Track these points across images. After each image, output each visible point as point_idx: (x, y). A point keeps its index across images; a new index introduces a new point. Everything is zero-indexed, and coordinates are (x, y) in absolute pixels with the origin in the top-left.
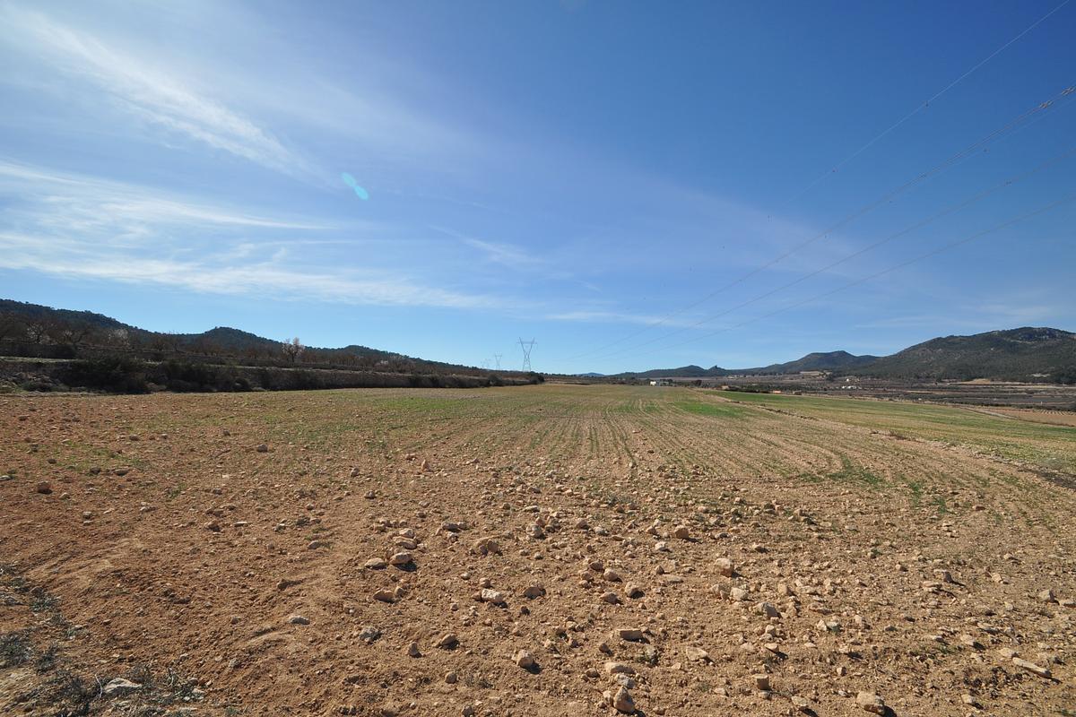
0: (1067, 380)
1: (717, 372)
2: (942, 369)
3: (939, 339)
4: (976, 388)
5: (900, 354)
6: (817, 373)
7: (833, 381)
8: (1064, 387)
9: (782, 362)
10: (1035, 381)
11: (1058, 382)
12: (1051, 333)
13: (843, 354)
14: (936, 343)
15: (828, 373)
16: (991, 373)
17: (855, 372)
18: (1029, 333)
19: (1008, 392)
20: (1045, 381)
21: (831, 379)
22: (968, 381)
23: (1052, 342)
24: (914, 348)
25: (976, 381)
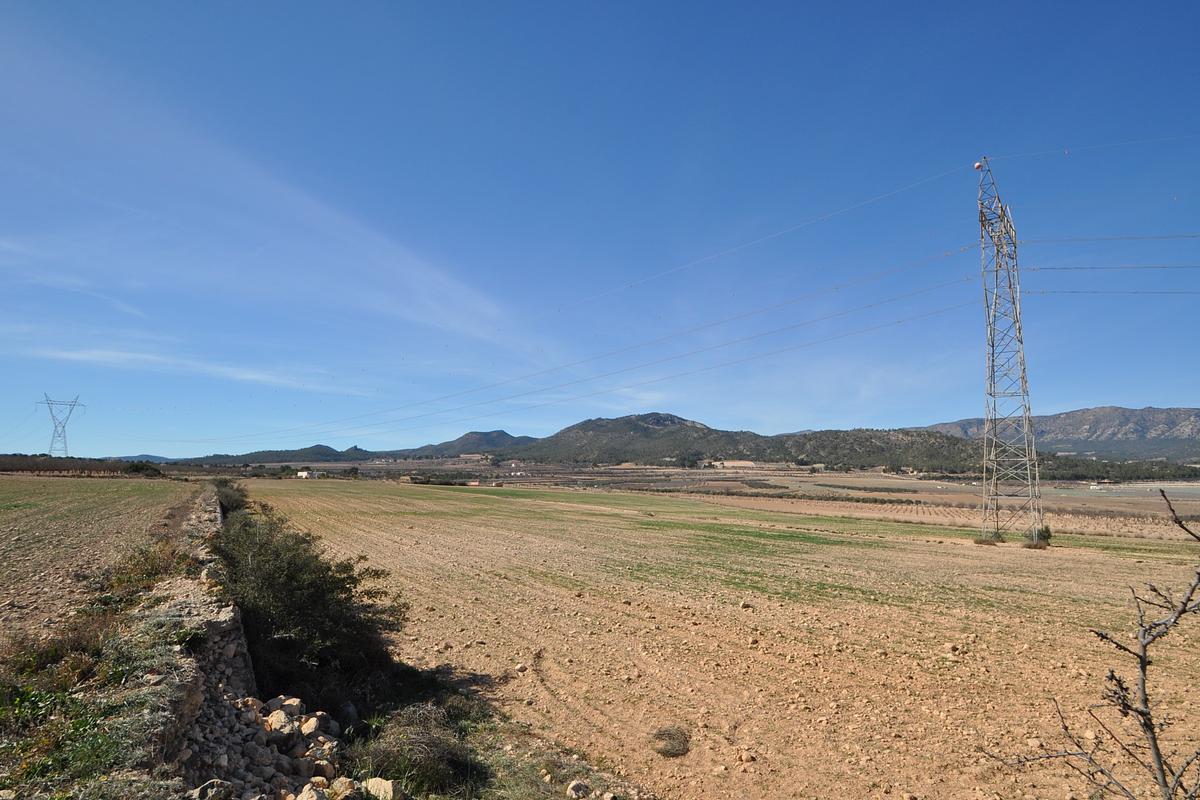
0: (690, 463)
1: (356, 454)
2: (596, 452)
3: (590, 420)
4: (625, 473)
5: (557, 435)
6: (477, 457)
7: (499, 466)
8: (687, 470)
9: (436, 442)
10: (668, 465)
11: (683, 466)
12: (671, 419)
13: (502, 434)
14: (588, 425)
15: (490, 457)
16: (635, 457)
17: (517, 456)
18: (657, 419)
19: (648, 476)
20: (674, 465)
21: (496, 463)
22: (618, 465)
23: (672, 428)
24: (569, 429)
25: (625, 465)
